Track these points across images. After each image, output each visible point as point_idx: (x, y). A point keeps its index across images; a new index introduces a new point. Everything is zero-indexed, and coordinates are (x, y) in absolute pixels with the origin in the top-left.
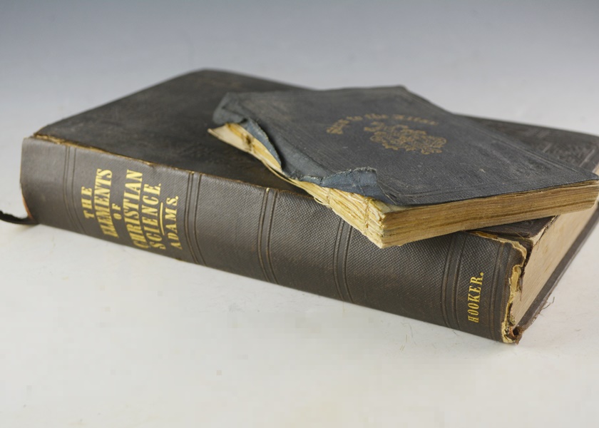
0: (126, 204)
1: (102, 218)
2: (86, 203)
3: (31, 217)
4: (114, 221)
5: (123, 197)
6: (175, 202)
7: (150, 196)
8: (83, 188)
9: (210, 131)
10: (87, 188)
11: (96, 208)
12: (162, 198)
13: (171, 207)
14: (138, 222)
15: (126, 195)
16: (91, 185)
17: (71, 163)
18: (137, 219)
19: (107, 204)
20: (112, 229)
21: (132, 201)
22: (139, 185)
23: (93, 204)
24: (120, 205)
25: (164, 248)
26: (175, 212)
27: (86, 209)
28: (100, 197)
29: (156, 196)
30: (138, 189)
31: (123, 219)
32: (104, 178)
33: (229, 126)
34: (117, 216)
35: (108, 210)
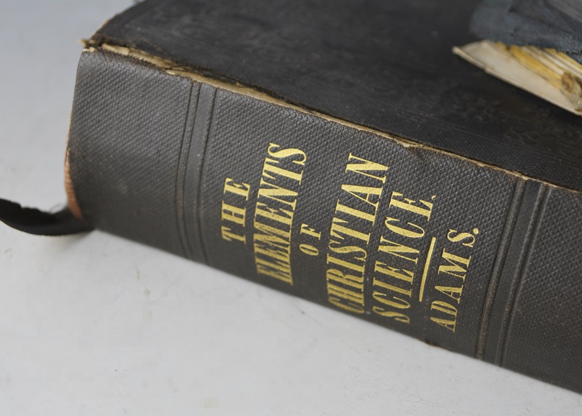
0: (337, 228)
1: (265, 246)
2: (233, 213)
3: (76, 211)
4: (297, 257)
5: (331, 213)
6: (470, 240)
7: (405, 219)
8: (228, 180)
9: (457, 50)
10: (238, 180)
11: (257, 225)
12: (434, 227)
13: (457, 249)
14: (361, 269)
15: (340, 208)
16: (252, 176)
17: (202, 121)
18: (360, 263)
19: (289, 222)
20: (287, 269)
21: (353, 223)
22: (378, 192)
23: (250, 217)
24: (324, 227)
25: (407, 321)
26: (467, 262)
27: (228, 223)
28: (270, 203)
29: (421, 220)
30: (374, 198)
31: (323, 257)
32: (286, 164)
33: (508, 49)
34: (309, 250)
35: (288, 235)
